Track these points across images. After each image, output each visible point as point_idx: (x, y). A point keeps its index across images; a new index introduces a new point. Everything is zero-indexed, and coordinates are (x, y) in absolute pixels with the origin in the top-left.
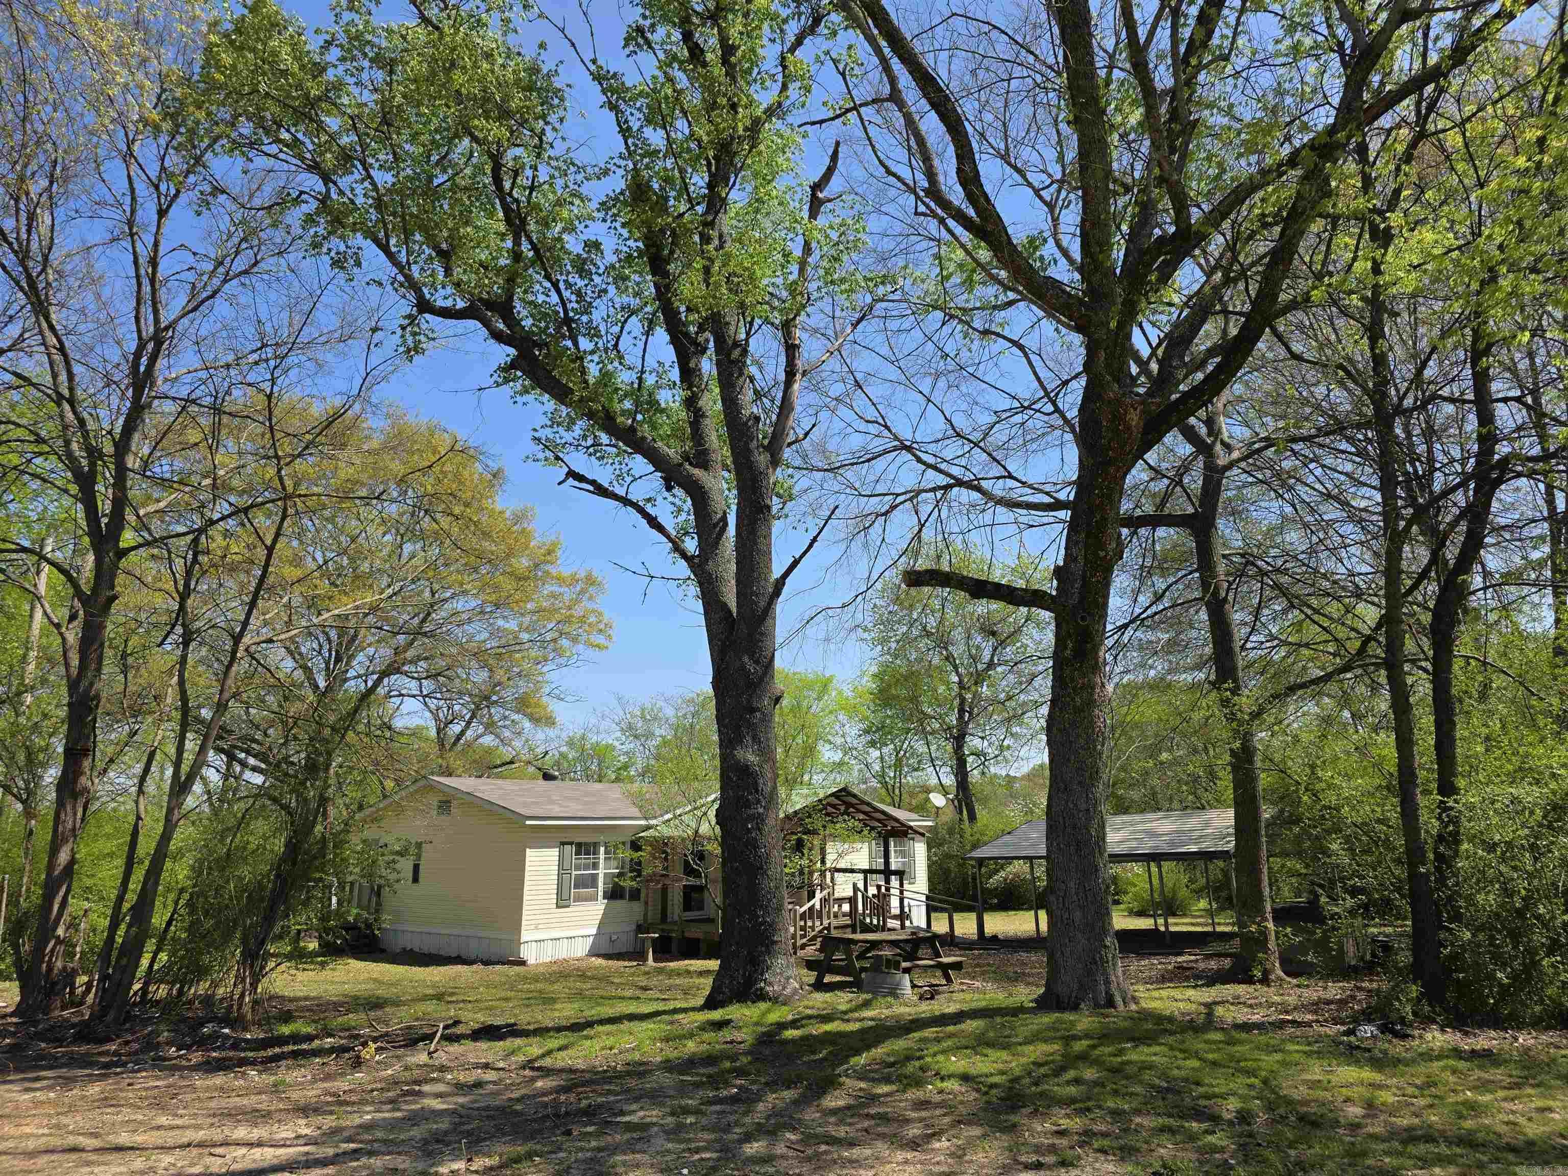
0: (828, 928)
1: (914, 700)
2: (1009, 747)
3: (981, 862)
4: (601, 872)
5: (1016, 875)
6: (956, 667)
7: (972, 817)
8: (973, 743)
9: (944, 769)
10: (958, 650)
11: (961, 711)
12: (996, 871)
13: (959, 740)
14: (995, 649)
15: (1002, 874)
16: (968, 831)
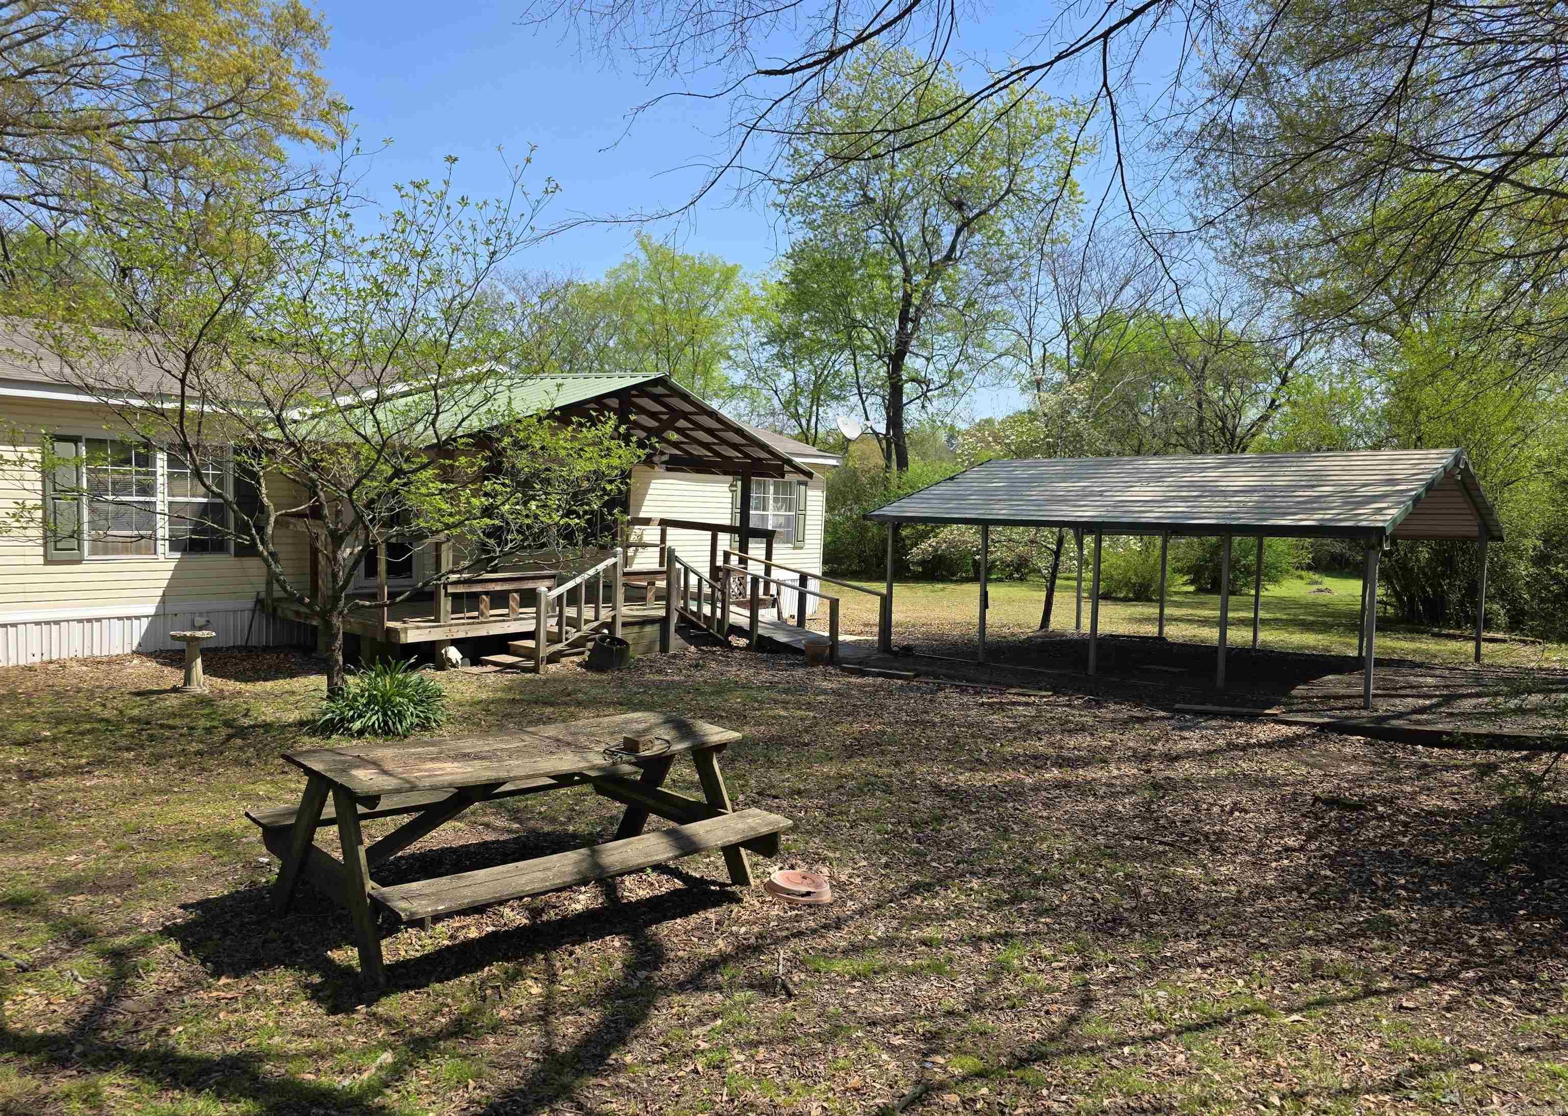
0: (611, 626)
1: (841, 300)
2: (961, 373)
3: (899, 523)
4: (161, 500)
5: (951, 544)
6: (903, 256)
7: (903, 463)
8: (913, 363)
9: (871, 399)
10: (911, 232)
11: (904, 319)
12: (924, 536)
13: (896, 360)
14: (958, 232)
15: (933, 541)
16: (894, 481)
